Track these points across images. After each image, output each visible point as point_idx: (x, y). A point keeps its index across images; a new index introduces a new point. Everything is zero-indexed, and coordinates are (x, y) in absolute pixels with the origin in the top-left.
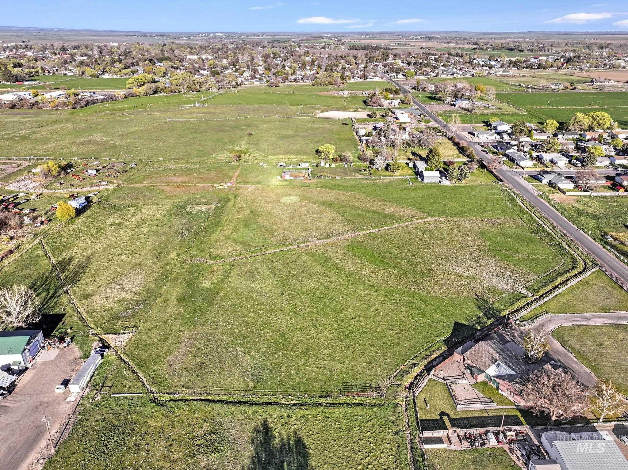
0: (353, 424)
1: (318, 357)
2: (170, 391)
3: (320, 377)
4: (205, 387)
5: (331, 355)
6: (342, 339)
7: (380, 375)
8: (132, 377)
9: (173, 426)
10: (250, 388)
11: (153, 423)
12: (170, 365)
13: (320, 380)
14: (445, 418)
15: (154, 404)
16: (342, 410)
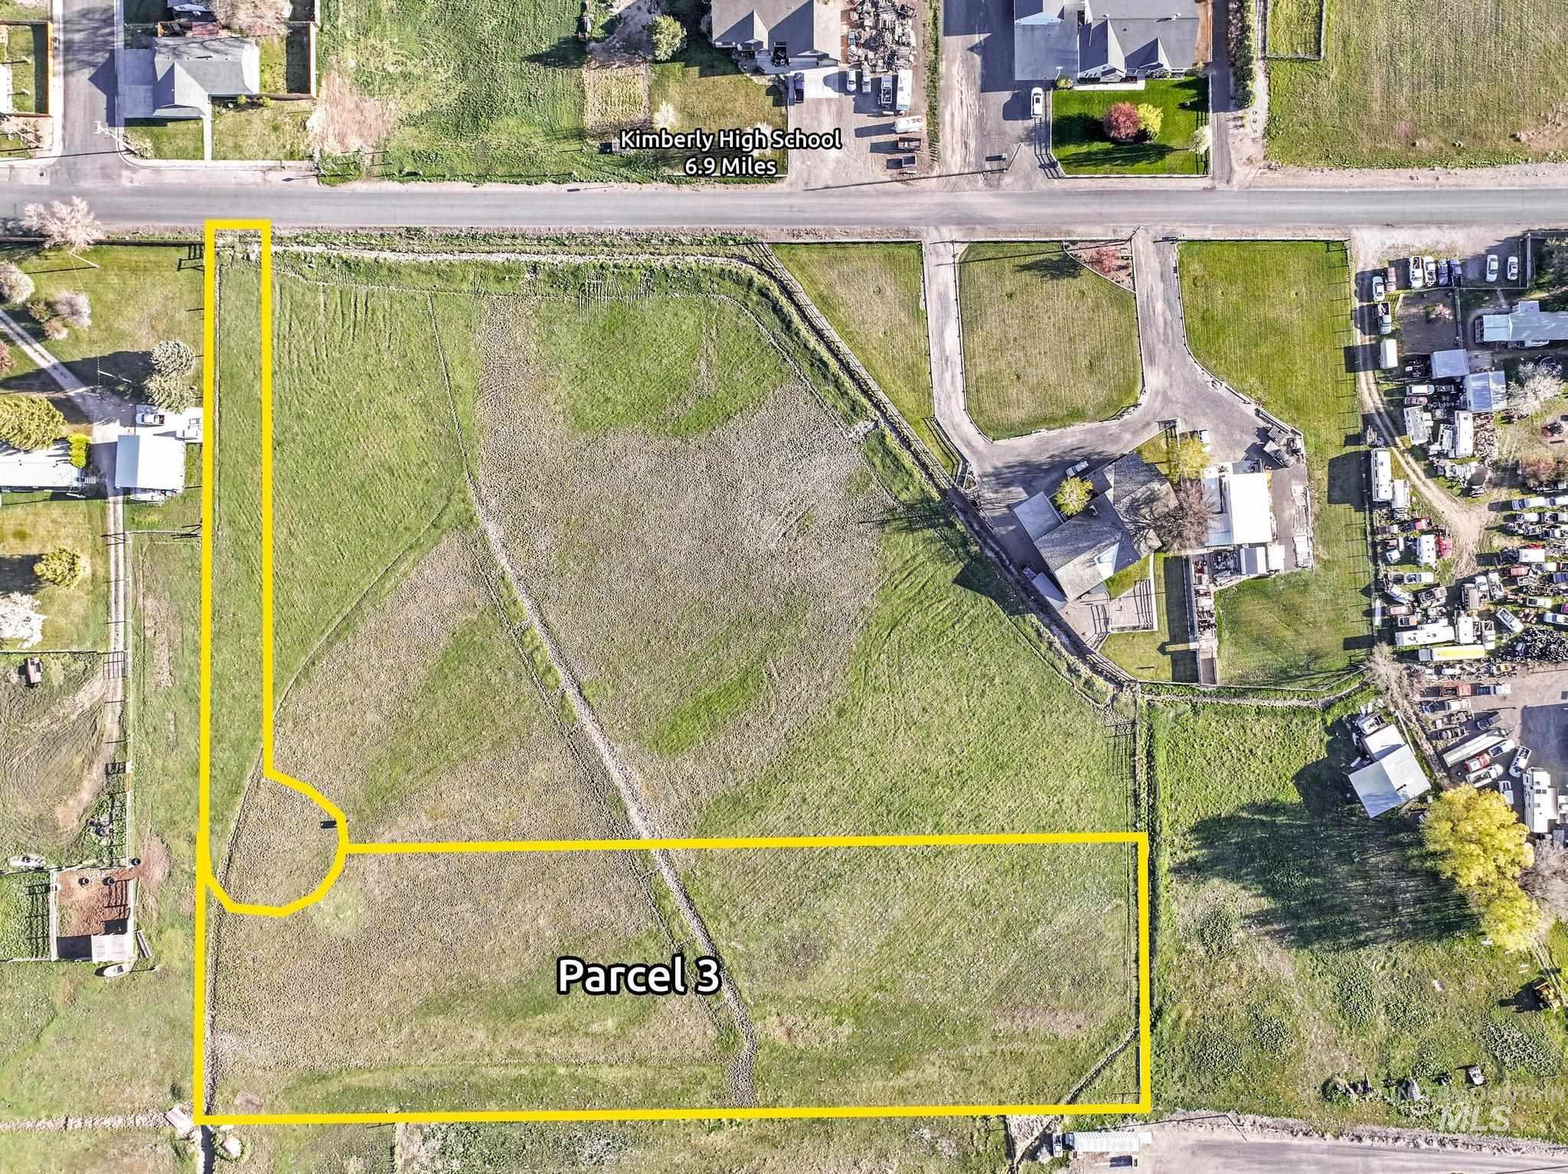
0: (1181, 764)
1: (1055, 811)
2: (1133, 1011)
3: (1099, 806)
4: (1125, 964)
5: (1051, 793)
6: (1011, 773)
7: (1093, 722)
8: (1107, 1072)
9: (1194, 985)
10: (1123, 903)
11: (1189, 1013)
12: (1079, 1027)
13: (1105, 806)
14: (1170, 648)
15: (1159, 1024)
16: (1160, 776)
